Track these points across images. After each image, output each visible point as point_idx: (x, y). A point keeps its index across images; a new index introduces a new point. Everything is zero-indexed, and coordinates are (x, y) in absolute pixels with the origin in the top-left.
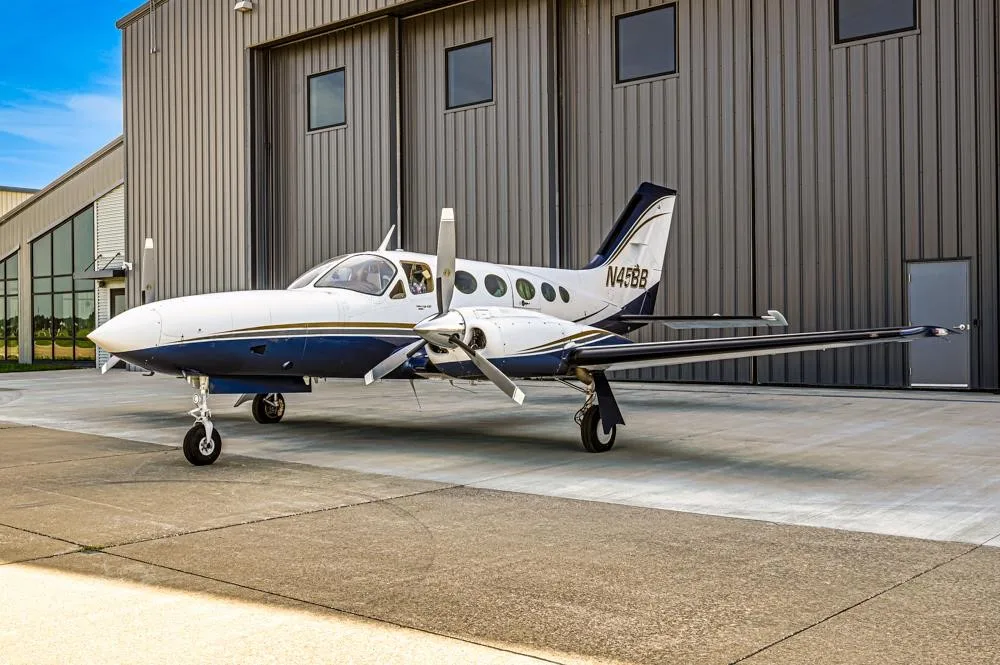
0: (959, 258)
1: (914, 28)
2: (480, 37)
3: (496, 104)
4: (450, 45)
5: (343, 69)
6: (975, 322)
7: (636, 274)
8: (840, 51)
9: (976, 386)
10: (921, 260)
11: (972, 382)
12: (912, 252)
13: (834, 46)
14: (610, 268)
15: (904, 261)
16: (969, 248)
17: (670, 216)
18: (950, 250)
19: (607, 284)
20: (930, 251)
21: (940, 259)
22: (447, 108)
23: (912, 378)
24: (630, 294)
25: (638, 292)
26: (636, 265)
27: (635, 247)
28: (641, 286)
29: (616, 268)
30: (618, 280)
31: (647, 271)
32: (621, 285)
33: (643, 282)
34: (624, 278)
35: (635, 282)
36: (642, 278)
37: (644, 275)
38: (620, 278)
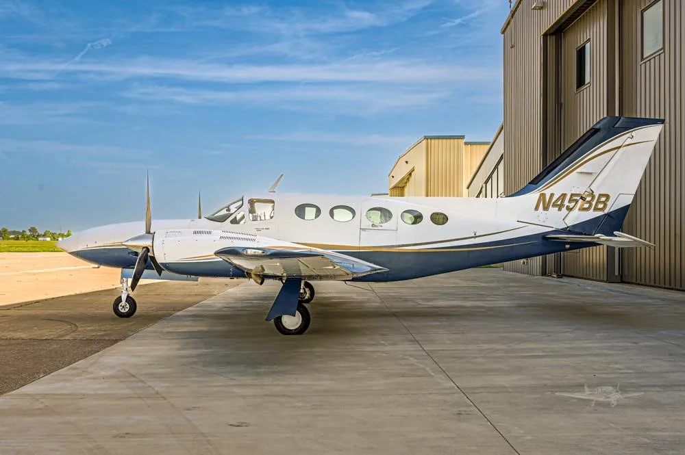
3: (664, 51)
7: (589, 199)
17: (655, 142)
19: (536, 209)
22: (642, 59)
24: (577, 217)
25: (592, 214)
26: (588, 190)
27: (586, 175)
28: (596, 209)
29: (552, 195)
30: (554, 205)
31: (607, 196)
32: (560, 210)
33: (601, 206)
34: (566, 203)
35: (586, 206)
36: (598, 202)
37: (603, 199)
38: (559, 203)
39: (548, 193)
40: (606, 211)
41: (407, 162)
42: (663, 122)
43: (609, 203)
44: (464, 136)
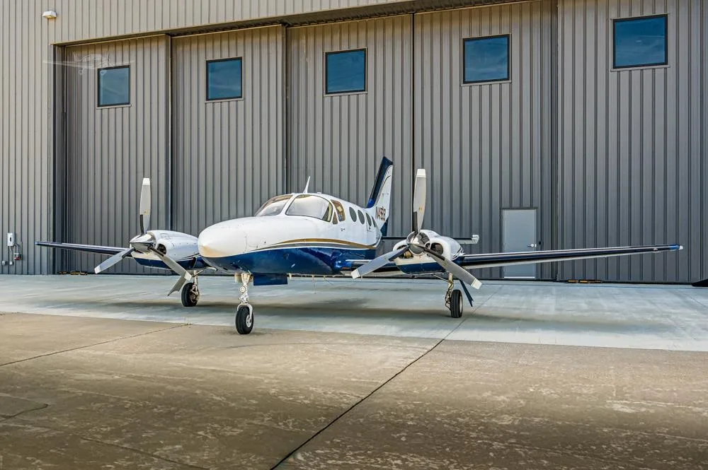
0: (531, 208)
1: (508, 79)
2: (233, 56)
3: (245, 99)
4: (210, 58)
5: (128, 66)
6: (540, 243)
8: (466, 88)
9: (539, 278)
10: (511, 208)
11: (537, 276)
12: (506, 203)
13: (462, 85)
15: (501, 209)
16: (537, 203)
18: (526, 202)
19: (376, 217)
20: (516, 203)
21: (521, 208)
22: (207, 99)
23: (506, 274)
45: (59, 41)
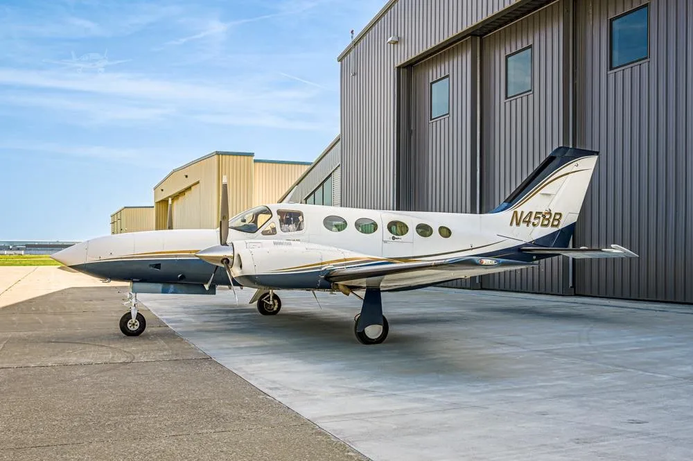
2: (525, 46)
3: (533, 93)
4: (508, 53)
5: (448, 76)
7: (548, 217)
14: (516, 212)
17: (592, 170)
19: (511, 224)
22: (507, 98)
24: (540, 232)
25: (550, 230)
26: (548, 209)
27: (546, 196)
28: (553, 226)
29: (522, 212)
30: (524, 221)
31: (560, 214)
32: (528, 225)
33: (556, 223)
34: (532, 220)
35: (546, 222)
36: (554, 219)
37: (558, 217)
38: (527, 220)
39: (519, 210)
40: (560, 227)
41: (187, 176)
42: (597, 153)
43: (562, 221)
44: (253, 154)
45: (399, 64)
